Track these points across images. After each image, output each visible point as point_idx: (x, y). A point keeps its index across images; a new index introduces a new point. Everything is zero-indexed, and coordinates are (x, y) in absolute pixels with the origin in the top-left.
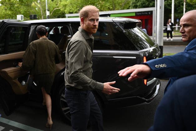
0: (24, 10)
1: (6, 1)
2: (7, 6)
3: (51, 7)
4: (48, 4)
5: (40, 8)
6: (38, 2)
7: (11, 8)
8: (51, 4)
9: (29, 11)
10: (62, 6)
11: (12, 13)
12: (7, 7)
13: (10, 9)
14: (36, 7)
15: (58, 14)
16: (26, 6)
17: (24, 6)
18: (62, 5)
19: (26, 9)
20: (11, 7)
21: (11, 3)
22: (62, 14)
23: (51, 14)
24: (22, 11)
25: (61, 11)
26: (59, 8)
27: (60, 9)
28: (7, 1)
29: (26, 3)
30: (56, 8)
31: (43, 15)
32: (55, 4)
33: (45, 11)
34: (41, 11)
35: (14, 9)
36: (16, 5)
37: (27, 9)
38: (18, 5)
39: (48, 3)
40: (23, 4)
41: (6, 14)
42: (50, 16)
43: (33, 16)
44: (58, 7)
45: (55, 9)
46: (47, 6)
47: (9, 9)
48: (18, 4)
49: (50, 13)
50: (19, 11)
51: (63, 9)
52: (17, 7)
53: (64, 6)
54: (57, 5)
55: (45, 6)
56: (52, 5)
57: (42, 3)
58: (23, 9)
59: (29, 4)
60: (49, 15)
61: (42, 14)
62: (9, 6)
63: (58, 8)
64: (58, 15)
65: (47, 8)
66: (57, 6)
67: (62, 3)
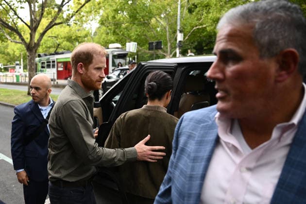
0: (136, 33)
1: (108, 19)
2: (110, 27)
3: (188, 25)
4: (181, 20)
5: (165, 28)
6: (162, 16)
7: (116, 30)
8: (186, 19)
9: (145, 35)
10: (211, 21)
11: (116, 38)
12: (109, 29)
13: (114, 32)
14: (158, 27)
15: (201, 37)
16: (141, 25)
17: (137, 25)
18: (210, 19)
19: (140, 32)
20: (116, 28)
21: (117, 22)
22: (208, 37)
23: (187, 38)
24: (133, 34)
25: (207, 31)
26: (204, 26)
27: (205, 28)
28: (110, 19)
29: (142, 20)
30: (196, 26)
31: (170, 41)
32: (196, 19)
33: (175, 32)
34: (168, 34)
35: (120, 32)
36: (123, 25)
37: (142, 31)
38: (127, 24)
39: (182, 17)
40: (136, 22)
41: (108, 41)
42: (184, 42)
43: (154, 44)
44: (201, 24)
45: (195, 28)
46: (179, 23)
47: (112, 32)
48: (128, 22)
49: (185, 36)
50: (128, 35)
51: (212, 28)
52: (126, 28)
53: (214, 21)
54: (198, 20)
55: (176, 23)
56: (190, 21)
57: (169, 18)
58: (135, 31)
59: (146, 21)
60: (182, 40)
61: (168, 39)
62: (113, 27)
63: (200, 27)
64: (199, 40)
65: (178, 28)
66: (200, 22)
67: (210, 15)
